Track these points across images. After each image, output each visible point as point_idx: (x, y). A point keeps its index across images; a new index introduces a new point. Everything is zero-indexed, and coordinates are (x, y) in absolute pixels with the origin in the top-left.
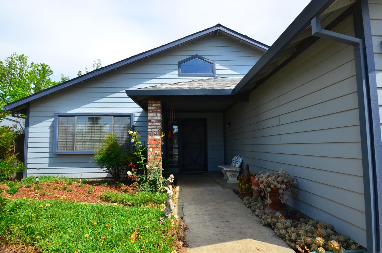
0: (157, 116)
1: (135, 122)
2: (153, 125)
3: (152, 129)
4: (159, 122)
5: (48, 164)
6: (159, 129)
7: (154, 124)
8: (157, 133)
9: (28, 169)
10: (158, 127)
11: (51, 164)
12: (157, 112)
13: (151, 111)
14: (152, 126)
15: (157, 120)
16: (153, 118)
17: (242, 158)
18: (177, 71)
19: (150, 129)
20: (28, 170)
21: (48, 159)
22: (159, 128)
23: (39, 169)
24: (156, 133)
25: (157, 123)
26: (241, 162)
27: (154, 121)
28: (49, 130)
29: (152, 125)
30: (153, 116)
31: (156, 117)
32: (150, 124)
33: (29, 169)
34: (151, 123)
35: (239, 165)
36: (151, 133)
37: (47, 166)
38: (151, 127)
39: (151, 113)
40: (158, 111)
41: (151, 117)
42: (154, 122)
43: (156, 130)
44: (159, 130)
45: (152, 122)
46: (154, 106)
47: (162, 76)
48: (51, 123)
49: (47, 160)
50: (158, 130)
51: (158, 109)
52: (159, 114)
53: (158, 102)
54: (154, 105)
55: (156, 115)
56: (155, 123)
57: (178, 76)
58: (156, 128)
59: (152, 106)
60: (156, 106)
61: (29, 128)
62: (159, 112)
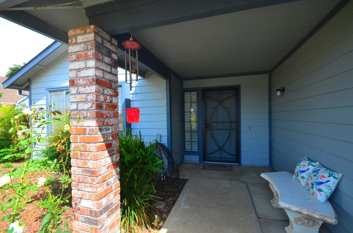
0: (87, 68)
1: (131, 94)
2: (80, 93)
3: (77, 102)
4: (91, 84)
6: (93, 104)
7: (82, 89)
8: (89, 115)
10: (90, 97)
12: (86, 58)
13: (74, 57)
14: (78, 96)
15: (88, 80)
16: (78, 75)
17: (337, 176)
19: (74, 104)
22: (92, 100)
24: (87, 114)
25: (87, 88)
26: (333, 189)
27: (81, 81)
29: (78, 93)
30: (79, 70)
31: (85, 71)
34: (76, 89)
35: (326, 196)
36: (75, 112)
38: (75, 97)
39: (75, 61)
40: (89, 53)
41: (75, 72)
42: (81, 85)
43: (86, 106)
44: (92, 107)
45: (76, 85)
46: (81, 43)
50: (90, 105)
51: (89, 48)
52: (92, 63)
53: (88, 31)
54: (80, 39)
55: (84, 66)
56: (85, 86)
58: (86, 101)
59: (76, 43)
60: (85, 40)
62: (92, 56)
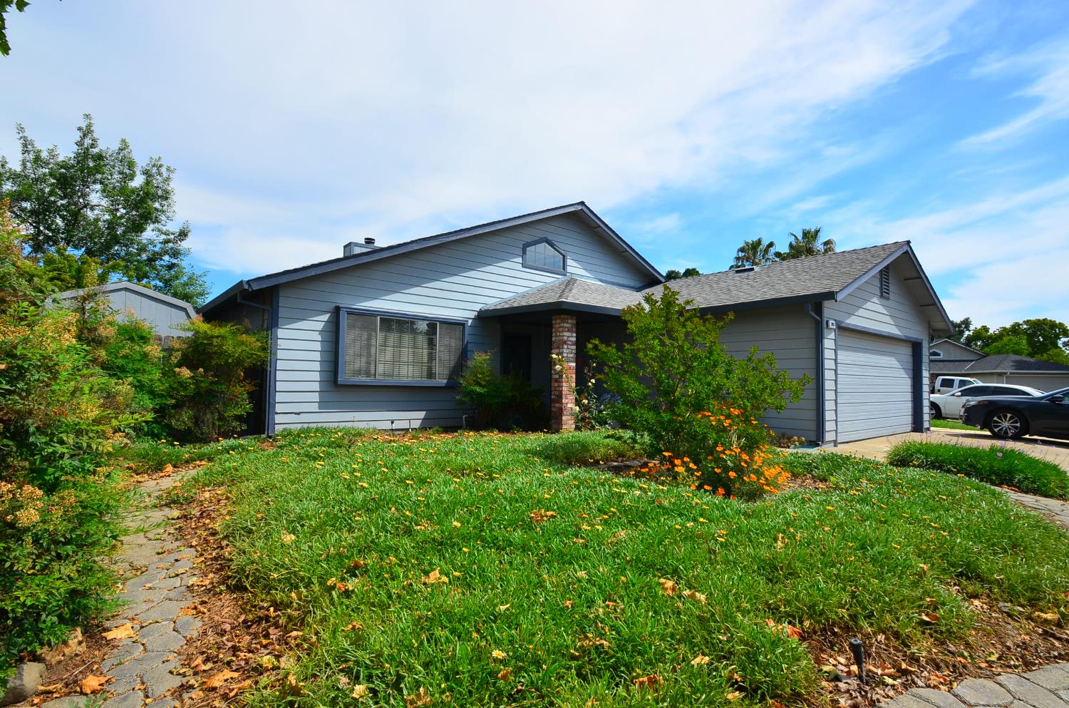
0: (572, 337)
3: (567, 353)
4: (574, 345)
5: (317, 404)
6: (574, 354)
7: (569, 347)
8: (572, 360)
9: (277, 413)
10: (573, 351)
11: (324, 405)
12: (572, 331)
13: (566, 329)
15: (572, 342)
16: (569, 340)
18: (521, 259)
20: (276, 416)
21: (317, 393)
23: (298, 414)
25: (572, 346)
27: (569, 343)
28: (319, 338)
29: (568, 348)
30: (569, 337)
32: (565, 347)
33: (280, 413)
37: (315, 407)
40: (573, 329)
42: (570, 345)
43: (572, 355)
44: (574, 356)
45: (568, 345)
47: (503, 263)
48: (324, 323)
49: (316, 397)
51: (573, 327)
52: (574, 335)
53: (573, 319)
54: (570, 321)
55: (571, 335)
57: (523, 267)
58: (571, 353)
59: (568, 323)
60: (572, 322)
61: (279, 330)
62: (574, 331)
